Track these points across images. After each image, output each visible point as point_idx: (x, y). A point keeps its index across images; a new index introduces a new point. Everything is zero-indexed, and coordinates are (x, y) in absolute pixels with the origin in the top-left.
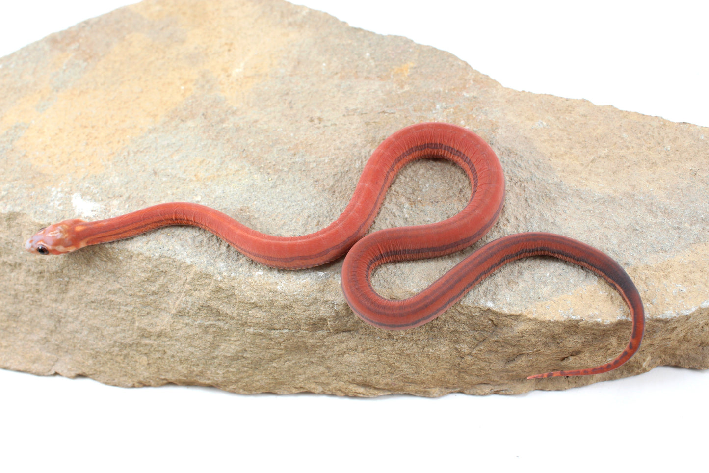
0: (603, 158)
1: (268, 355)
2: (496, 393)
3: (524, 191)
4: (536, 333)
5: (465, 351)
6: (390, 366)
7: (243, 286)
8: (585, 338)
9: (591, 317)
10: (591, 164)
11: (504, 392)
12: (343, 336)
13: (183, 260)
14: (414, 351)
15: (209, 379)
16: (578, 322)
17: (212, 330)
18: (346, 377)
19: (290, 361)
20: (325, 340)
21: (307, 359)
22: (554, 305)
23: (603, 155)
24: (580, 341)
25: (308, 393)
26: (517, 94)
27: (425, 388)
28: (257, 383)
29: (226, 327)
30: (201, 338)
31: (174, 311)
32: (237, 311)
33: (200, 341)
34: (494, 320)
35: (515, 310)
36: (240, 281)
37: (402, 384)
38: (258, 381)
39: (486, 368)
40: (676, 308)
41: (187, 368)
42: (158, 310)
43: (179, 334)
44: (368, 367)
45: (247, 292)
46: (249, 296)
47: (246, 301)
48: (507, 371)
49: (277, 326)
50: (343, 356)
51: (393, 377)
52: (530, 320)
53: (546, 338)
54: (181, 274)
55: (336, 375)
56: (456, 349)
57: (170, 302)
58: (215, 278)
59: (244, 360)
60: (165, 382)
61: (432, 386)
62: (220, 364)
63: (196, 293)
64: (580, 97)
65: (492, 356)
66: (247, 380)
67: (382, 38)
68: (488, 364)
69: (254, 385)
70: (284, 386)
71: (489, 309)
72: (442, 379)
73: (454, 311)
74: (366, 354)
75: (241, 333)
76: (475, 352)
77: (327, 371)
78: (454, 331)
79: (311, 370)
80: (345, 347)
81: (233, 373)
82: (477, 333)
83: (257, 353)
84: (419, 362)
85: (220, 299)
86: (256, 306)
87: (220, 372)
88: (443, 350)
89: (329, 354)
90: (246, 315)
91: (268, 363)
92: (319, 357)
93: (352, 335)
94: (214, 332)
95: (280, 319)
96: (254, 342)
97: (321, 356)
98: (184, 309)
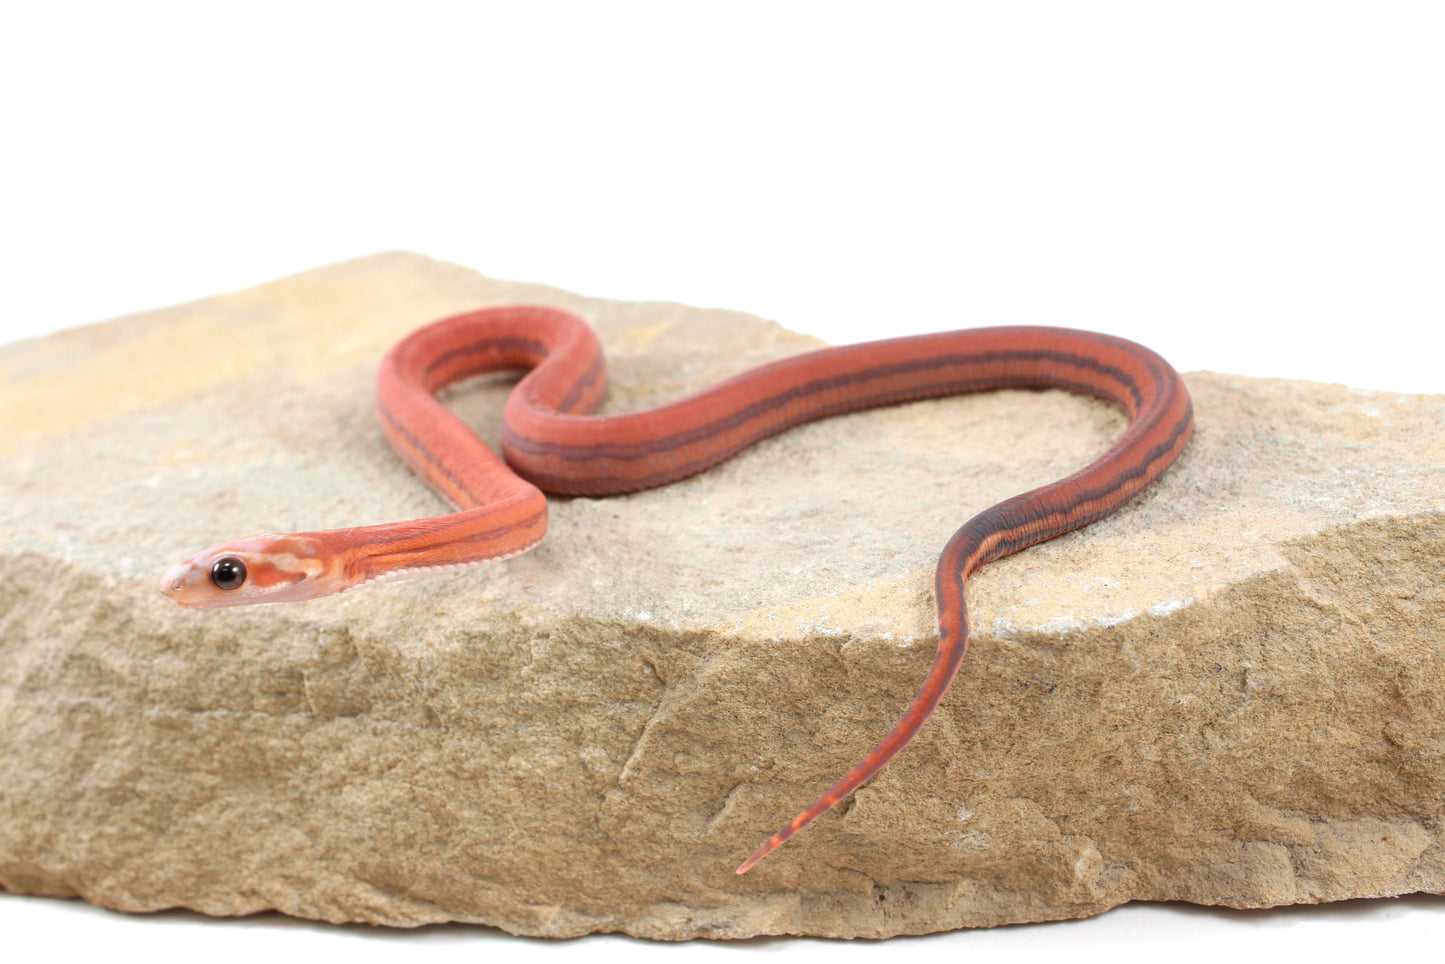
1: (186, 790)
5: (604, 770)
6: (437, 816)
8: (870, 709)
9: (871, 632)
12: (340, 729)
13: (60, 559)
14: (484, 761)
15: (62, 859)
16: (837, 642)
17: (83, 717)
18: (346, 856)
20: (303, 742)
21: (269, 806)
22: (790, 612)
23: (1001, 414)
27: (526, 900)
28: (161, 873)
29: (109, 710)
30: (57, 743)
31: (21, 680)
32: (131, 662)
34: (653, 659)
38: (161, 866)
39: (662, 834)
40: (1084, 612)
41: (22, 827)
46: (158, 621)
47: (150, 632)
48: (714, 849)
49: (205, 701)
50: (341, 792)
52: (728, 644)
53: (780, 712)
54: (51, 591)
55: (328, 853)
56: (583, 764)
57: (20, 659)
59: (136, 801)
62: (87, 814)
66: (138, 861)
68: (664, 819)
69: (153, 877)
70: (218, 887)
72: (563, 873)
73: (566, 638)
74: (386, 781)
75: (134, 725)
76: (626, 773)
77: (309, 843)
78: (572, 705)
79: (276, 837)
80: (343, 762)
81: (110, 837)
82: (624, 709)
83: (163, 782)
84: (499, 802)
85: (105, 636)
86: (169, 647)
87: (85, 837)
88: (552, 762)
89: (313, 787)
90: (147, 671)
91: (186, 815)
92: (294, 801)
93: (359, 723)
94: (86, 724)
95: (213, 679)
96: (157, 747)
97: (296, 795)
98: (40, 669)
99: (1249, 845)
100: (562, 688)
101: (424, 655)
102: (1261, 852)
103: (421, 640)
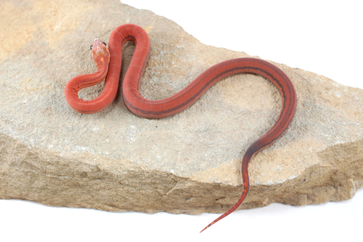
0: (248, 87)
1: (60, 188)
2: (184, 213)
3: (201, 105)
4: (197, 187)
5: (162, 193)
6: (123, 198)
7: (43, 153)
8: (225, 192)
9: (227, 182)
10: (241, 91)
11: (188, 213)
12: (97, 182)
13: (12, 137)
14: (134, 191)
15: (31, 198)
16: (219, 184)
17: (29, 174)
18: (102, 201)
19: (72, 191)
20: (88, 183)
21: (81, 191)
22: (207, 173)
23: (248, 86)
24: (222, 193)
25: (84, 207)
26: (206, 47)
27: (144, 209)
28: (56, 202)
29: (36, 173)
30: (24, 177)
31: (10, 163)
32: (40, 166)
33: (24, 179)
34: (175, 179)
35: (186, 175)
36: (41, 150)
37: (131, 207)
38: (56, 200)
39: (176, 202)
40: (274, 179)
41: (19, 192)
42: (2, 161)
43: (13, 175)
44: (112, 198)
45: (45, 156)
46: (46, 158)
47: (44, 161)
48: (187, 204)
49: (62, 174)
50: (99, 191)
51: (126, 203)
52: (193, 181)
53: (204, 190)
54: (12, 144)
55: (96, 200)
56: (158, 192)
57: (8, 157)
58: (28, 148)
59: (47, 190)
60: (10, 197)
61: (148, 208)
62: (36, 191)
63: (20, 155)
64: (241, 51)
65: (177, 196)
66: (50, 200)
67: (138, 10)
68: (176, 200)
69: (55, 202)
70: (71, 204)
71: (171, 174)
72: (153, 205)
73: (153, 173)
74: (110, 191)
75: (44, 177)
76: (167, 194)
77: (92, 198)
78: (154, 183)
79: (84, 196)
80: (99, 187)
81: (43, 196)
82: (167, 184)
83: (54, 187)
84: (138, 197)
85: (31, 159)
86: (50, 164)
87: (36, 195)
88: (150, 192)
89: (91, 190)
90: (45, 168)
91: (61, 192)
92: (87, 191)
93: (102, 181)
94: (31, 175)
95: (63, 171)
96: (51, 181)
97: (88, 190)
98: (15, 162)
99: (299, 195)
100: (152, 181)
101: (118, 174)
102: (301, 196)
103: (117, 170)
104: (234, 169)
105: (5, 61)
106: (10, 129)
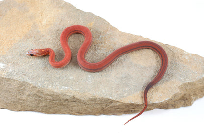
0: (144, 55)
3: (122, 64)
4: (122, 105)
5: (105, 107)
9: (137, 102)
10: (141, 57)
12: (73, 103)
14: (91, 107)
16: (133, 103)
18: (74, 111)
20: (68, 103)
21: (64, 107)
22: (127, 99)
24: (134, 107)
26: (122, 33)
29: (41, 99)
31: (27, 95)
32: (44, 96)
34: (112, 101)
35: (117, 100)
36: (45, 89)
40: (159, 100)
41: (31, 108)
42: (23, 94)
49: (55, 100)
50: (73, 107)
52: (121, 102)
53: (125, 106)
56: (102, 107)
58: (38, 88)
59: (46, 107)
60: (26, 111)
61: (96, 114)
63: (33, 91)
64: (139, 35)
65: (112, 108)
66: (47, 111)
67: (85, 13)
69: (50, 112)
70: (58, 113)
71: (110, 99)
72: (99, 112)
73: (101, 99)
74: (79, 107)
75: (45, 101)
81: (44, 110)
82: (108, 103)
83: (50, 106)
84: (93, 109)
85: (39, 93)
86: (49, 95)
87: (41, 110)
88: (99, 107)
89: (69, 106)
91: (53, 108)
94: (38, 100)
96: (49, 103)
98: (30, 95)
100: (100, 102)
101: (84, 100)
102: (169, 105)
104: (140, 96)
105: (19, 42)
106: (28, 79)
